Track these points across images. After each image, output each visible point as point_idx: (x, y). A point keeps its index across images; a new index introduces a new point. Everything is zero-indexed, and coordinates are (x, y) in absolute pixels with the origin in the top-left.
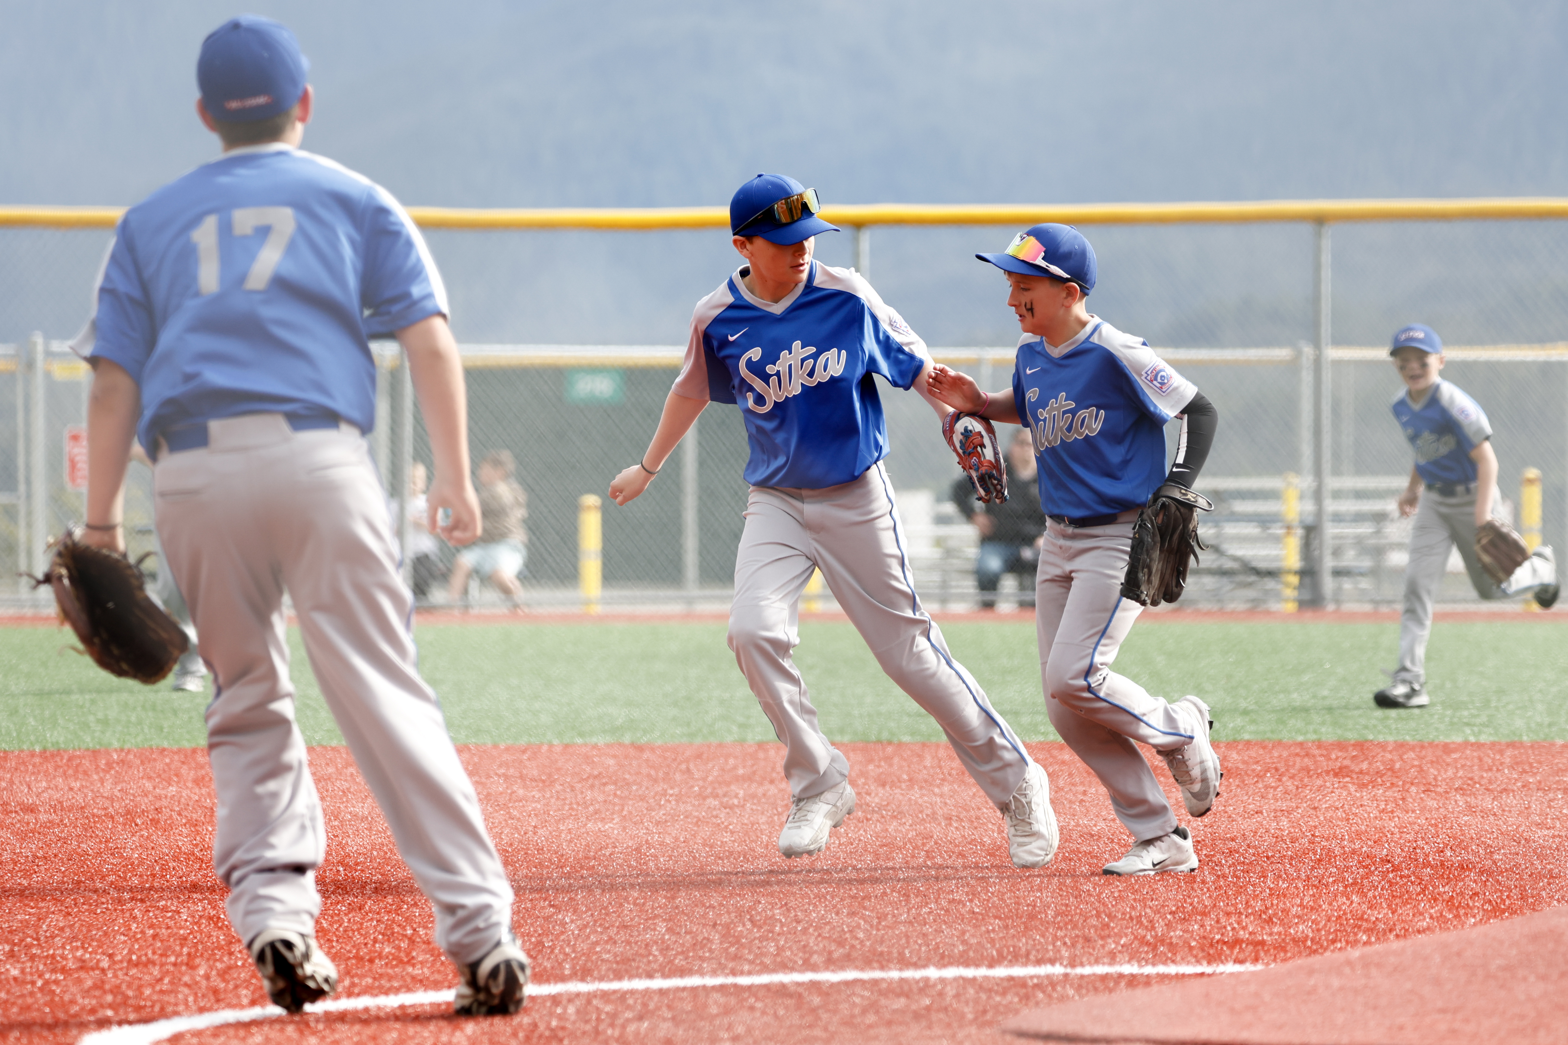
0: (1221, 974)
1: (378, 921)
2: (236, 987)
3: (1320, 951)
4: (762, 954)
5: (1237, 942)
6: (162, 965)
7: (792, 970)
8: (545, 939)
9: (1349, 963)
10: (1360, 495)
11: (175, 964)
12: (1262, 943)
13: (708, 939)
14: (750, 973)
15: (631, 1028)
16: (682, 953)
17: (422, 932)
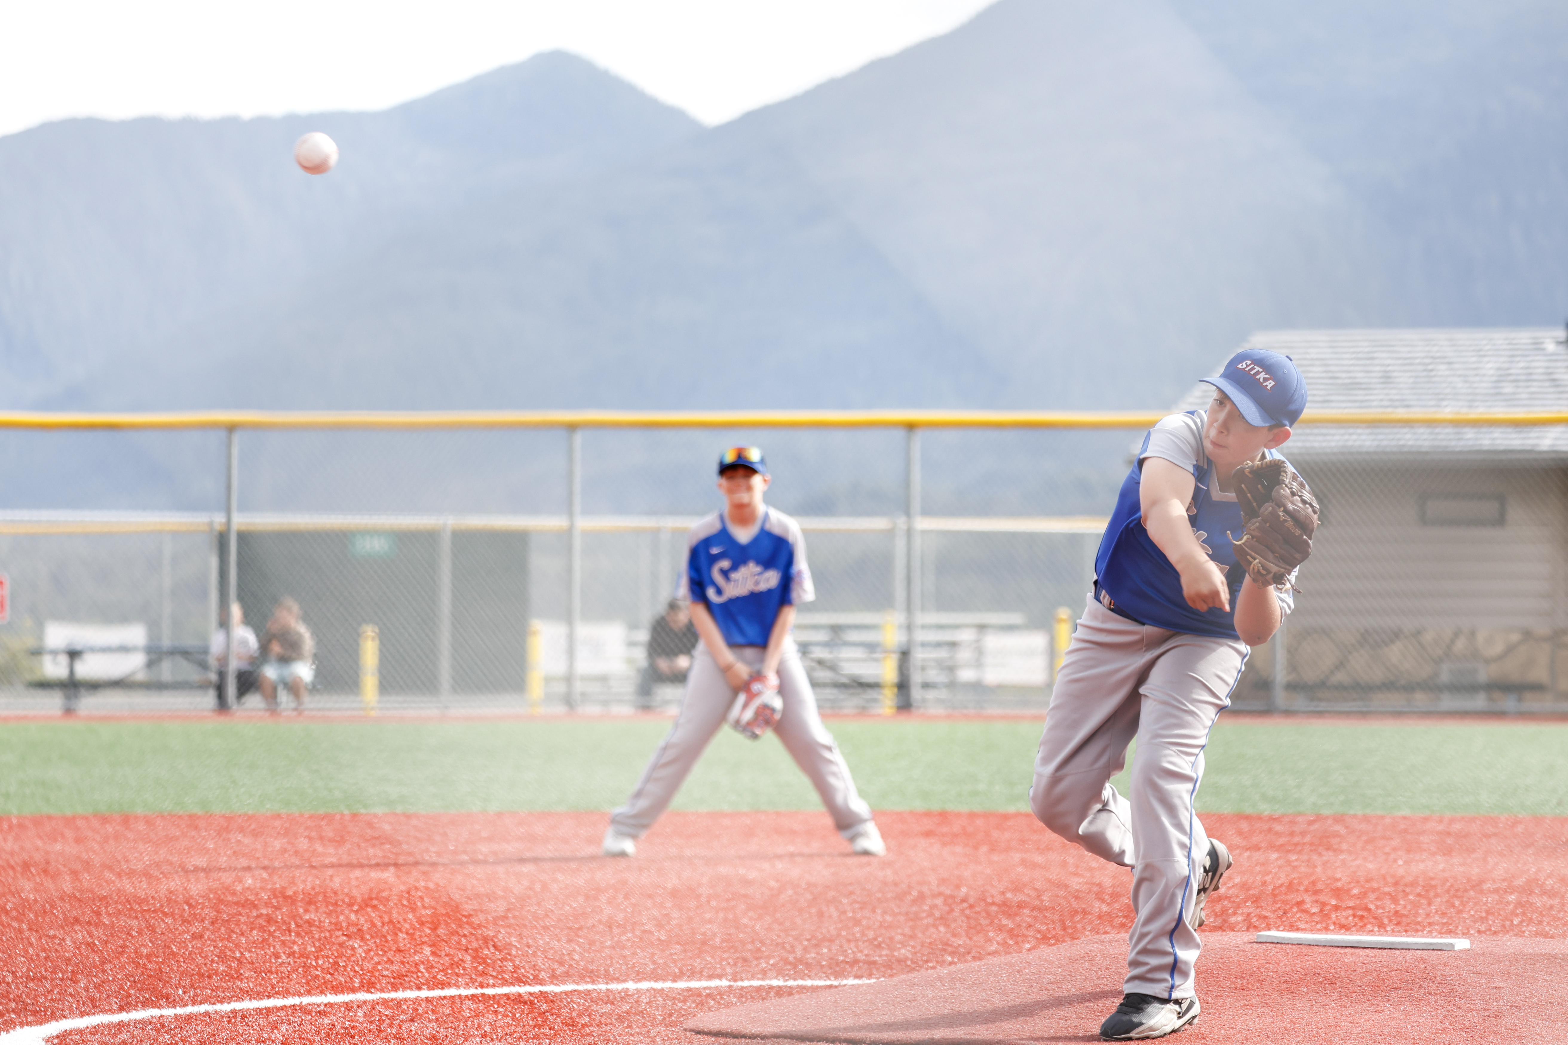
0: (845, 985)
1: (214, 947)
2: (108, 997)
3: (918, 968)
4: (503, 972)
5: (856, 962)
6: (52, 980)
7: (525, 983)
8: (340, 960)
9: (940, 978)
10: (940, 627)
11: (62, 980)
12: (874, 963)
13: (462, 960)
14: (494, 986)
15: (405, 1026)
16: (443, 971)
17: (247, 955)
